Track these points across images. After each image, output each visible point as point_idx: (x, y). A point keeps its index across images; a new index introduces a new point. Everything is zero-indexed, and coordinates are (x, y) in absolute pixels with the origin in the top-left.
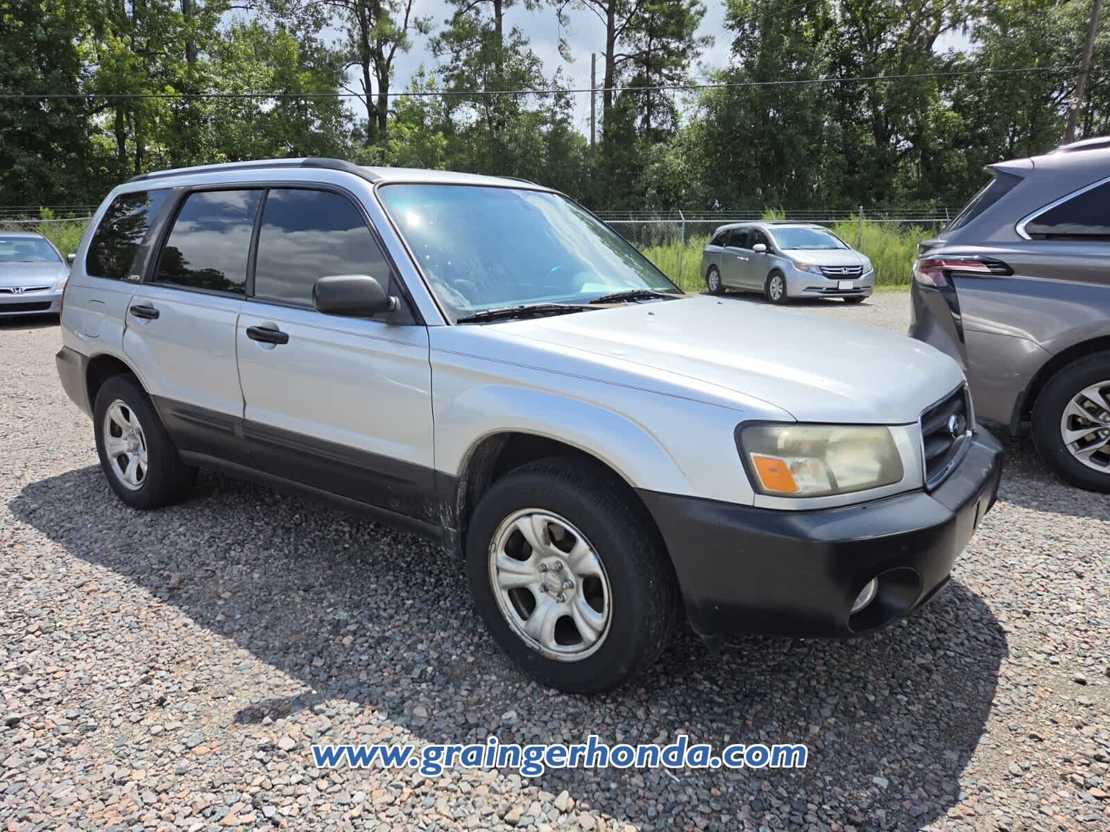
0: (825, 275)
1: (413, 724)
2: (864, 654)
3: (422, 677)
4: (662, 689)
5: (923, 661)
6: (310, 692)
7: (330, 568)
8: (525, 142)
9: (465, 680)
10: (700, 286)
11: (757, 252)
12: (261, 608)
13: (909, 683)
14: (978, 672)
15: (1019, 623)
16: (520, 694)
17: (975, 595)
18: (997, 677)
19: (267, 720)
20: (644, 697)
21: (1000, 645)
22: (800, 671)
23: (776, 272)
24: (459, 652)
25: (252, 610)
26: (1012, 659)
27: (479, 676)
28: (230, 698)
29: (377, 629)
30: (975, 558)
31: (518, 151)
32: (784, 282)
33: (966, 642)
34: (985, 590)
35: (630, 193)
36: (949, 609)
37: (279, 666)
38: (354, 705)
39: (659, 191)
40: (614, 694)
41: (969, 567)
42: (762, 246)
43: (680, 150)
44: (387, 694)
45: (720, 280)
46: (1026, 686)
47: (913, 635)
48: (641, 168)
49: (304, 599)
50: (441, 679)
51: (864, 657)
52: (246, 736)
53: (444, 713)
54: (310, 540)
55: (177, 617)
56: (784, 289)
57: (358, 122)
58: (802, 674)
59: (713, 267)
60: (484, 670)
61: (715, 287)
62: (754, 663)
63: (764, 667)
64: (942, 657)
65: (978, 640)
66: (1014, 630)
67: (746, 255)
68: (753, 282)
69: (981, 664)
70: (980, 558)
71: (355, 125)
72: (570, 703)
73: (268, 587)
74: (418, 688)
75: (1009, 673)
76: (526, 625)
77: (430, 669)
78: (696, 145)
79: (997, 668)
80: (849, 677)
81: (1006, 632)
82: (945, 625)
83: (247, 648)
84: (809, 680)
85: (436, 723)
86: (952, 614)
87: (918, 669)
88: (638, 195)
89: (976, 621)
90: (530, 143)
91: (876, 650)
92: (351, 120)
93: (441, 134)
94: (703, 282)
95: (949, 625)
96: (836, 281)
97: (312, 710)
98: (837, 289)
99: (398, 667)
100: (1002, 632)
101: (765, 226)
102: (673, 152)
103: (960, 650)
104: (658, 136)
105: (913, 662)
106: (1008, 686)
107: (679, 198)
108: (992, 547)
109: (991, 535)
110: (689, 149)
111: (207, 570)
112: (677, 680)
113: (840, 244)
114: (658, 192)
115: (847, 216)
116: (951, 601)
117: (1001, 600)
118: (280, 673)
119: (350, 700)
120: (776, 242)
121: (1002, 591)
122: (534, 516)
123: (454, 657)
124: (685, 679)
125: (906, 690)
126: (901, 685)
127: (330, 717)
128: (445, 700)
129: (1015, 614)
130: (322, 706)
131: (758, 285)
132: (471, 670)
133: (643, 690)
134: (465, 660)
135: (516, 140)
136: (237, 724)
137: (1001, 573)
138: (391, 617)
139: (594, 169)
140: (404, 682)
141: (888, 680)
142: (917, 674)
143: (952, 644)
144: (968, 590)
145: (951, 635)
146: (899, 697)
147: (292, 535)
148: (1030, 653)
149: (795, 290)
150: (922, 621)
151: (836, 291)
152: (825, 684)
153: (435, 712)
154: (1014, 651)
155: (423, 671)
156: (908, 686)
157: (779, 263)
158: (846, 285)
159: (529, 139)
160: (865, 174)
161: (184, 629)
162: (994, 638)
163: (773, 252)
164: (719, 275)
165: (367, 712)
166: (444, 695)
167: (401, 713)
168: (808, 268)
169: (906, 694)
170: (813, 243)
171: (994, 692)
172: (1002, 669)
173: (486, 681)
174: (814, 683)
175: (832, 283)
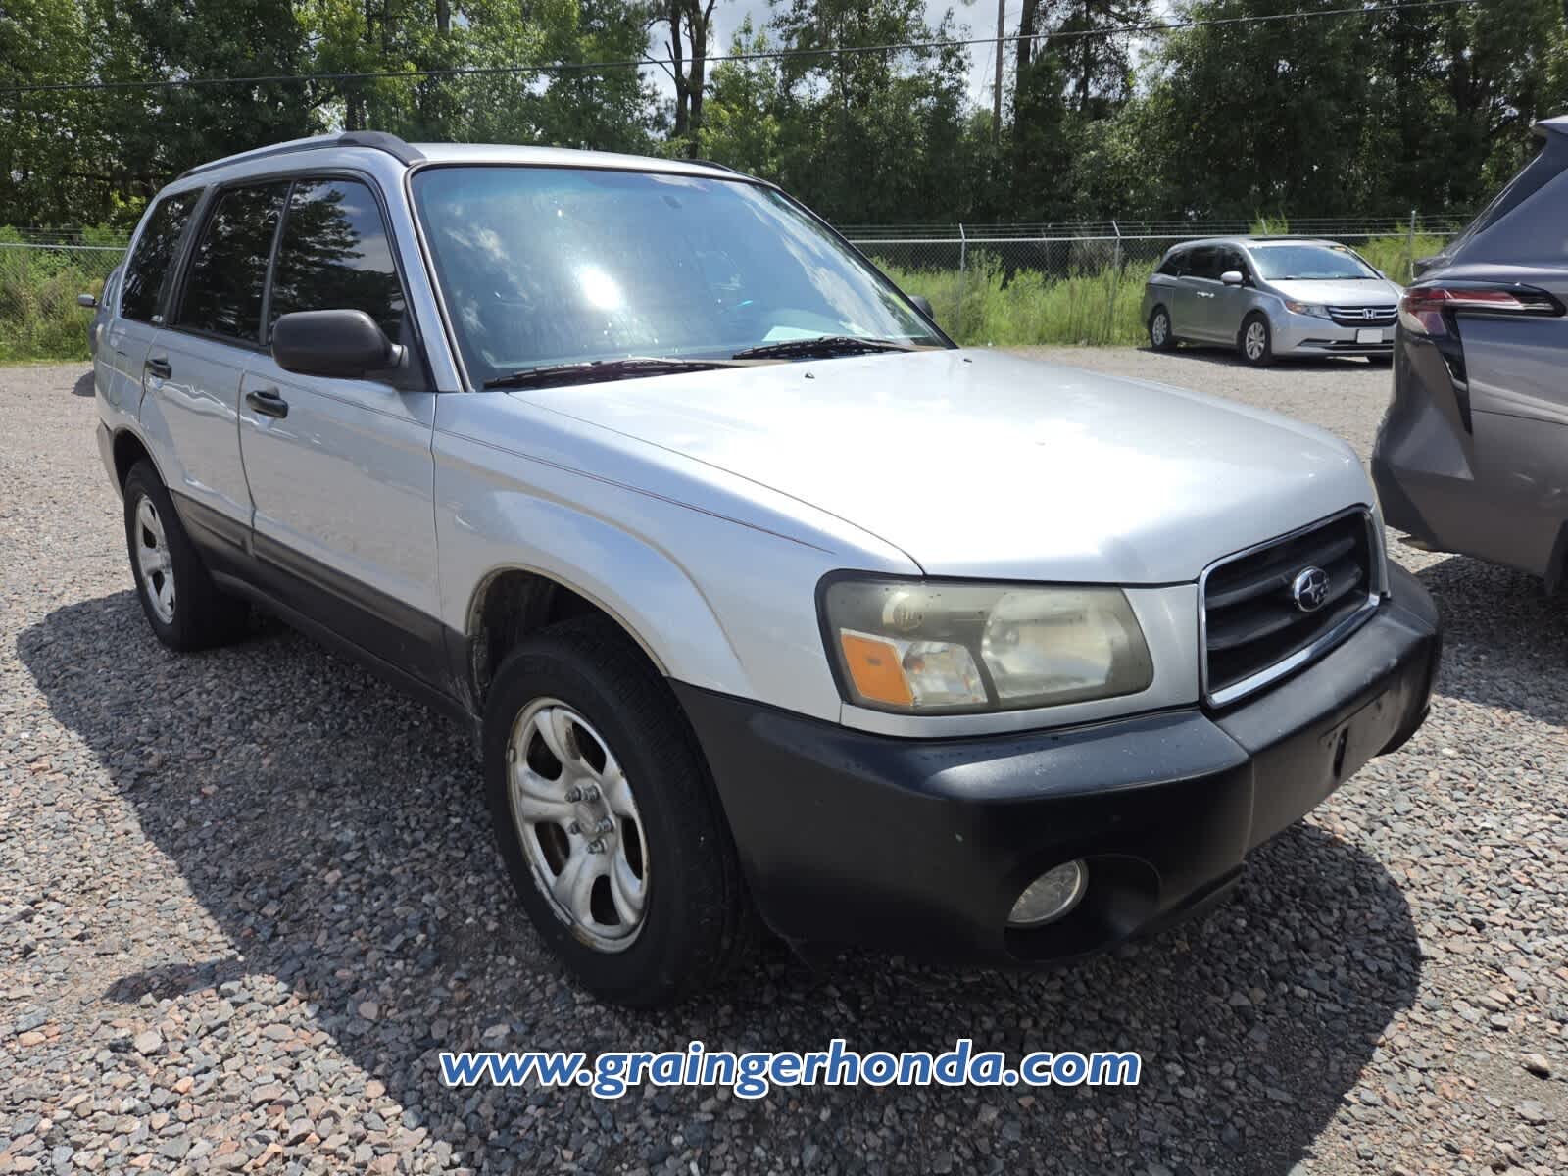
0: (1335, 320)
1: (349, 1029)
2: (1143, 976)
3: (401, 952)
4: (762, 1007)
5: (1246, 1002)
6: (233, 958)
7: (375, 757)
8: (894, 124)
9: (466, 961)
10: (1140, 338)
11: (1228, 283)
12: (243, 814)
13: (1201, 1041)
14: (1342, 1033)
15: (1456, 944)
16: (536, 996)
17: (1392, 883)
18: (1374, 1046)
19: (148, 998)
20: (724, 1021)
21: (1403, 982)
22: (1012, 999)
23: (1257, 316)
24: (480, 913)
25: (232, 815)
26: (1416, 1014)
27: (490, 957)
28: (122, 955)
29: (384, 862)
30: (1418, 812)
31: (883, 139)
32: (1267, 332)
33: (1341, 973)
34: (1415, 875)
35: (1050, 197)
36: (1334, 905)
37: (214, 911)
38: (282, 987)
39: (1095, 192)
40: (678, 1011)
41: (1403, 827)
42: (1236, 275)
43: (1129, 129)
44: (339, 974)
45: (1169, 330)
46: (1422, 1070)
47: (1247, 949)
48: (1068, 158)
49: (312, 803)
50: (428, 957)
51: (1142, 983)
52: (104, 1023)
53: (402, 1017)
54: (370, 712)
55: (125, 817)
56: (1268, 342)
57: (662, 105)
58: (1012, 1006)
59: (1159, 309)
60: (504, 946)
61: (1162, 339)
62: (939, 977)
63: (953, 985)
64: (1284, 996)
65: (1365, 969)
66: (1441, 956)
67: (1212, 288)
68: (1222, 332)
69: (1354, 1018)
70: (1429, 815)
71: (658, 108)
72: (604, 1020)
73: (273, 781)
74: (389, 969)
75: (1402, 1041)
76: (557, 884)
77: (422, 937)
78: (1155, 121)
79: (1381, 1029)
80: (1094, 1018)
81: (1424, 958)
82: (1314, 934)
83: (189, 877)
84: (1019, 1018)
85: (383, 1032)
86: (1336, 914)
87: (1230, 1014)
88: (1063, 200)
89: (1375, 932)
90: (901, 125)
91: (1167, 972)
92: (653, 101)
93: (770, 117)
94: (1145, 331)
95: (1322, 936)
96: (1354, 329)
97: (217, 989)
98: (1355, 342)
99: (378, 930)
100: (1418, 958)
101: (1244, 244)
102: (1117, 133)
103: (1323, 986)
104: (1098, 109)
105: (1227, 1000)
106: (1388, 1067)
107: (1124, 202)
108: (1458, 794)
109: (1467, 771)
110: (1144, 127)
111: (205, 749)
112: (794, 996)
113: (1367, 272)
114: (1091, 193)
115: (1392, 228)
116: (1344, 891)
117: (1437, 895)
118: (209, 922)
119: (280, 979)
120: (1260, 269)
121: (1447, 878)
122: (556, 711)
123: (469, 921)
124: (809, 996)
125: (1189, 1055)
126: (1182, 1046)
127: (236, 1005)
128: (418, 993)
129: (1454, 925)
130: (234, 985)
131: (1227, 336)
132: (486, 944)
133: (728, 1008)
134: (485, 925)
135: (880, 124)
136: (106, 1000)
137: (1456, 844)
138: (415, 843)
139: (996, 162)
140: (373, 955)
141: (1164, 1031)
142: (1225, 1025)
143: (1311, 973)
144: (1383, 872)
145: (1317, 955)
146: (1169, 1067)
147: (352, 702)
148: (1457, 1005)
149: (1285, 344)
150: (1274, 924)
151: (1353, 345)
152: (1045, 1030)
153: (389, 1014)
154: (1426, 998)
155: (408, 941)
156: (1196, 1047)
157: (1262, 302)
158: (1370, 336)
159: (901, 117)
160: (1432, 160)
161: (124, 837)
162: (1399, 969)
163: (1252, 284)
164: (1168, 321)
165: (294, 1000)
166: (421, 985)
167: (339, 1009)
168: (1307, 309)
169: (1185, 1063)
170: (1321, 269)
171: (1358, 1076)
172: (1391, 1030)
173: (497, 966)
174: (1027, 1023)
175: (1347, 334)
